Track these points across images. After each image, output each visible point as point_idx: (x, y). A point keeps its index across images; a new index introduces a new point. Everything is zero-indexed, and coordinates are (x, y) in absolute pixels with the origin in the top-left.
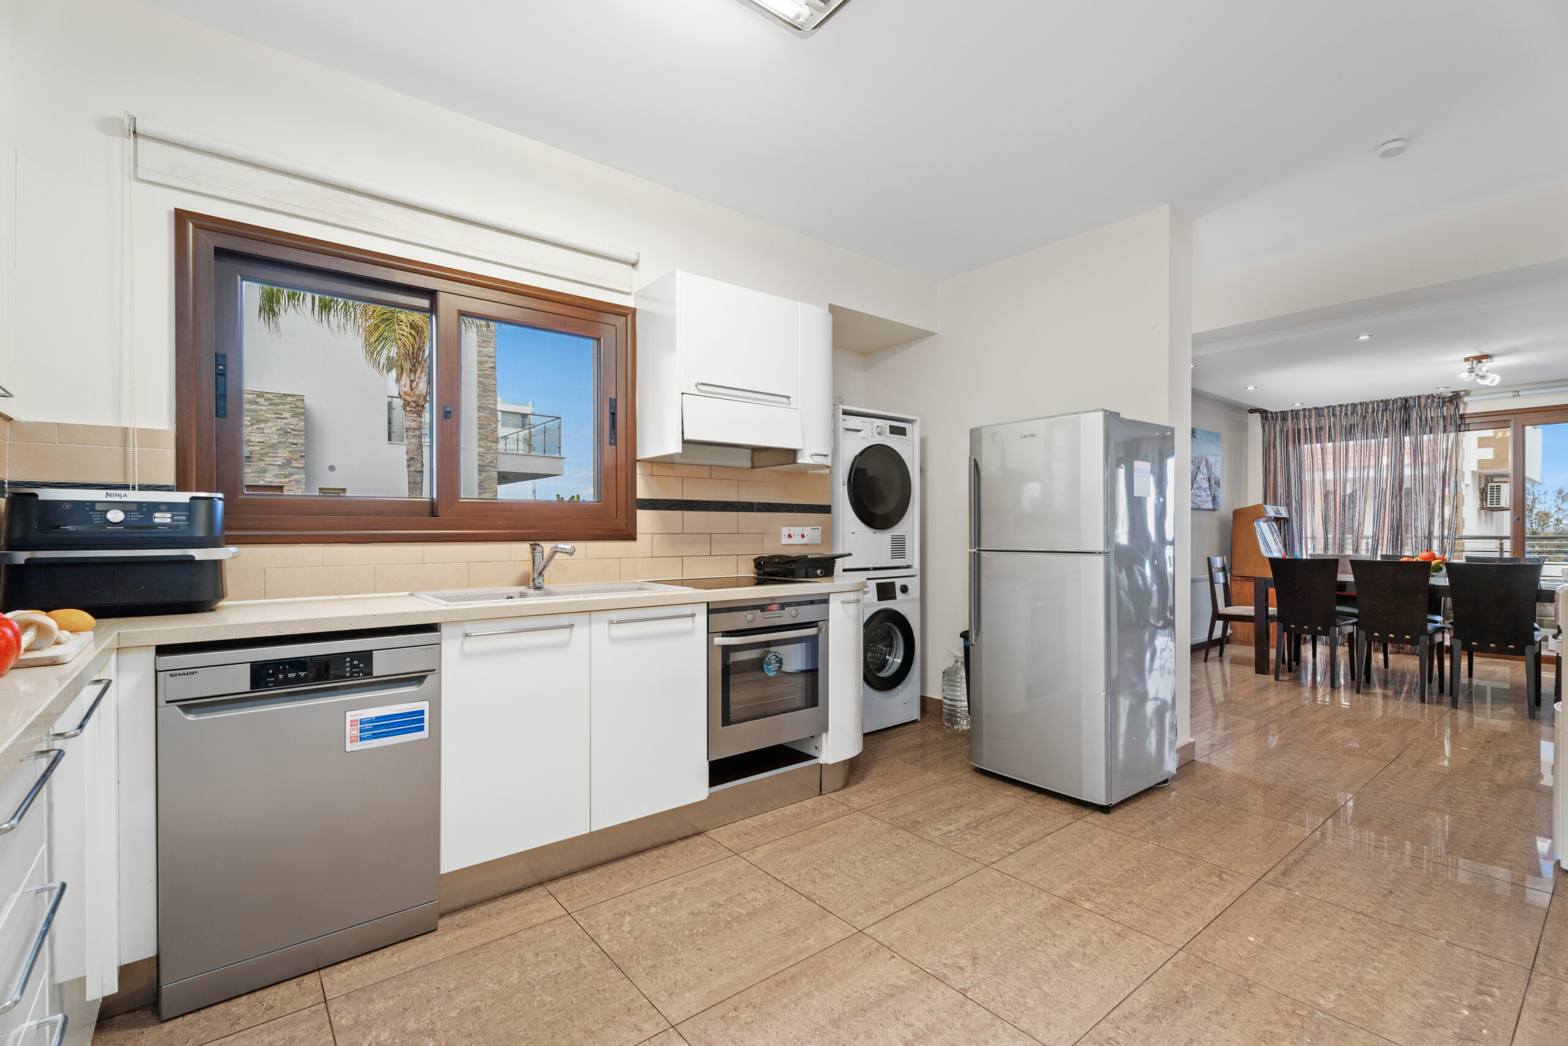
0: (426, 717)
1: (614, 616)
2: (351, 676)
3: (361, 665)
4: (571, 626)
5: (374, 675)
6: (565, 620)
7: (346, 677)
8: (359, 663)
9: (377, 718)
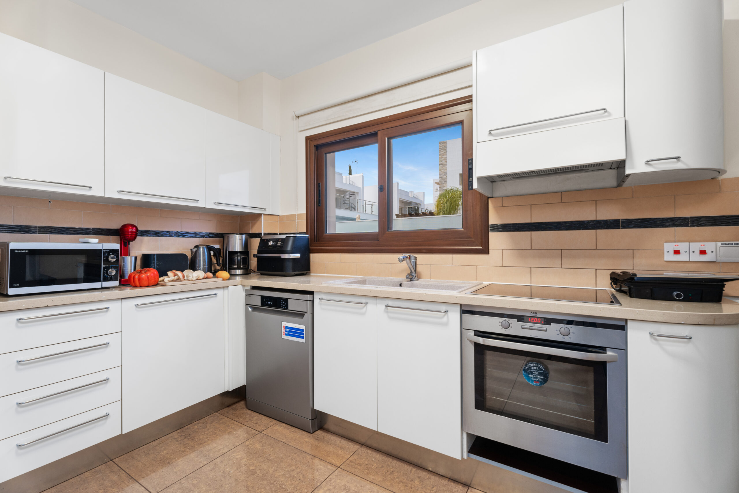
0: (304, 332)
1: (390, 303)
2: (283, 308)
3: (285, 304)
4: (366, 303)
5: (289, 309)
6: (363, 300)
7: (281, 308)
8: (285, 303)
9: (290, 327)
